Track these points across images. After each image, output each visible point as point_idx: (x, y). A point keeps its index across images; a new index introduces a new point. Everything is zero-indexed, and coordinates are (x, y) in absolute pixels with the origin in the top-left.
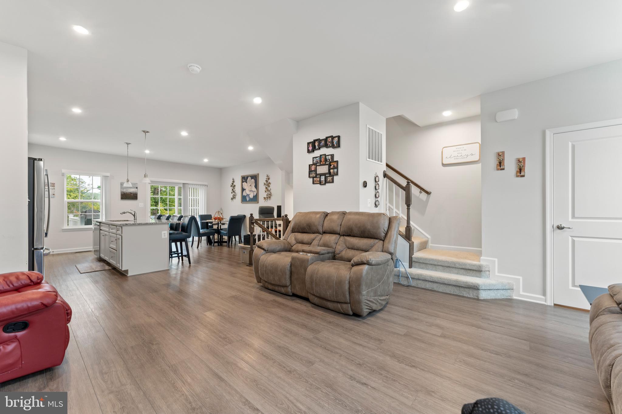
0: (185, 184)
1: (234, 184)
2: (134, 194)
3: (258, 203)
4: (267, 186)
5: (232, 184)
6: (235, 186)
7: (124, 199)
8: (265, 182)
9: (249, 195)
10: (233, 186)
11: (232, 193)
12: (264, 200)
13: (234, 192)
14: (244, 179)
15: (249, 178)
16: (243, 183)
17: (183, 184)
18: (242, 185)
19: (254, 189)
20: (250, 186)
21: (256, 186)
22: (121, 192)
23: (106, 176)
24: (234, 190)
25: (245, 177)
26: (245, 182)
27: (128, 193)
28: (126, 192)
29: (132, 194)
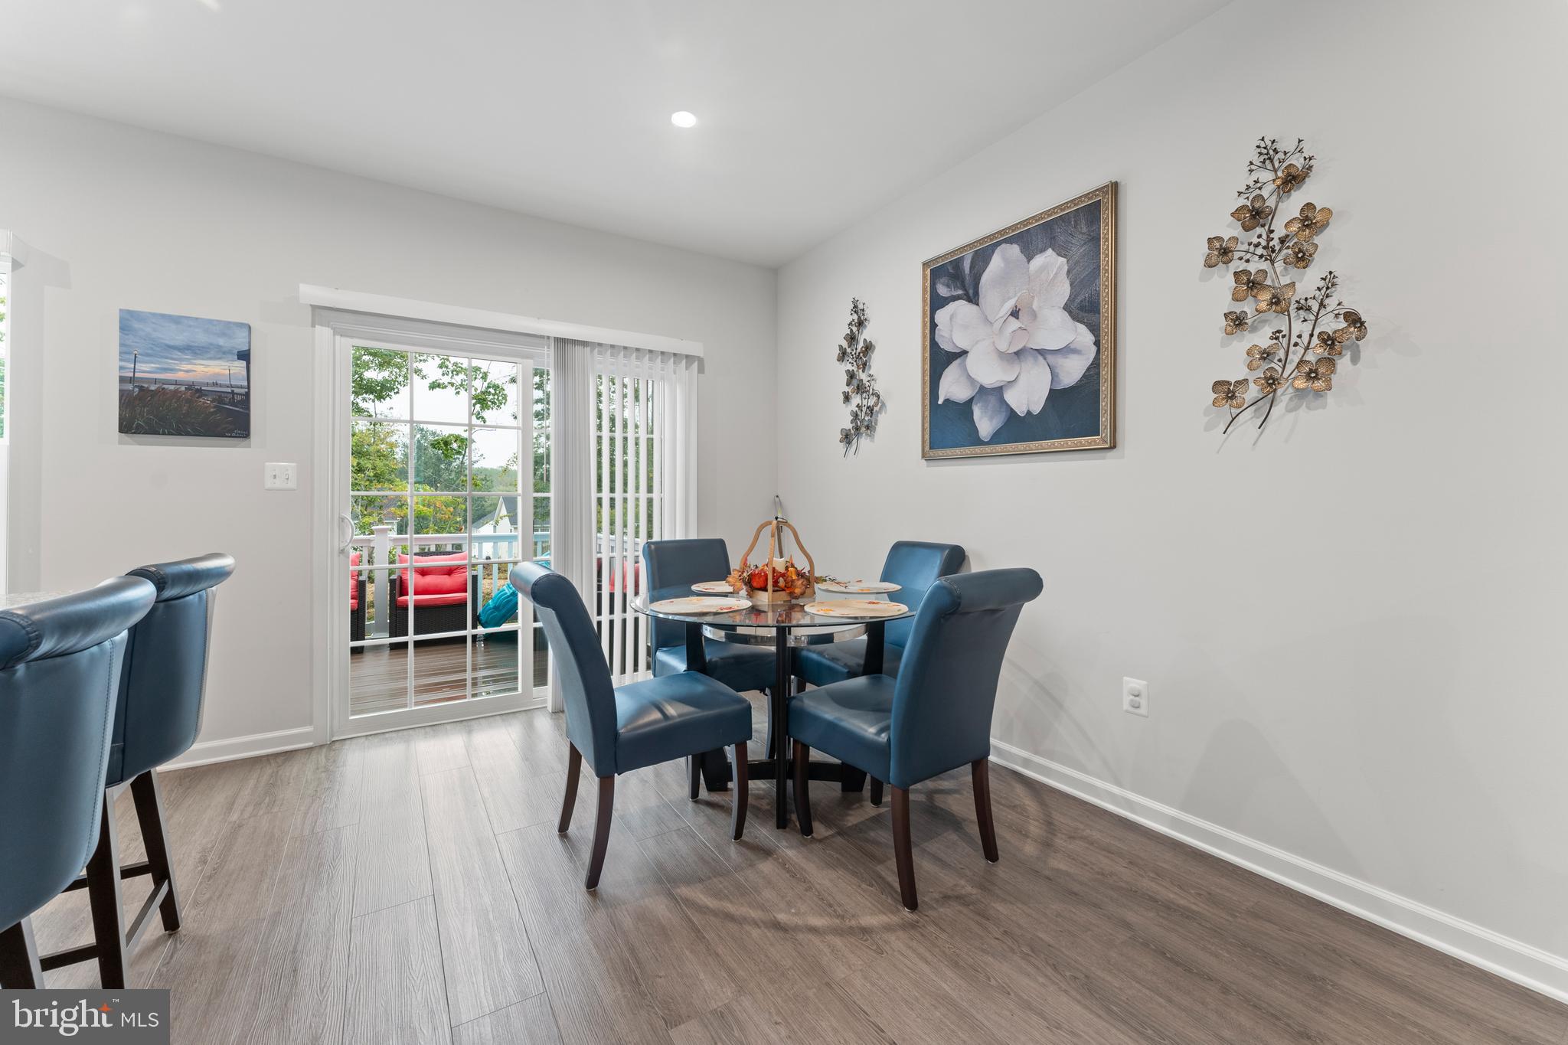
0: (569, 347)
1: (866, 335)
2: (219, 398)
3: (1113, 447)
4: (1255, 269)
5: (845, 344)
6: (868, 348)
7: (145, 431)
8: (1229, 229)
9: (999, 391)
10: (856, 351)
11: (847, 398)
12: (1226, 411)
13: (860, 389)
14: (954, 277)
15: (1005, 258)
16: (941, 316)
17: (562, 343)
18: (934, 326)
19: (1056, 329)
20: (1015, 314)
21: (1088, 303)
22: (122, 380)
24: (863, 376)
25: (957, 264)
26: (958, 298)
27: (172, 387)
28: (156, 381)
29: (207, 400)
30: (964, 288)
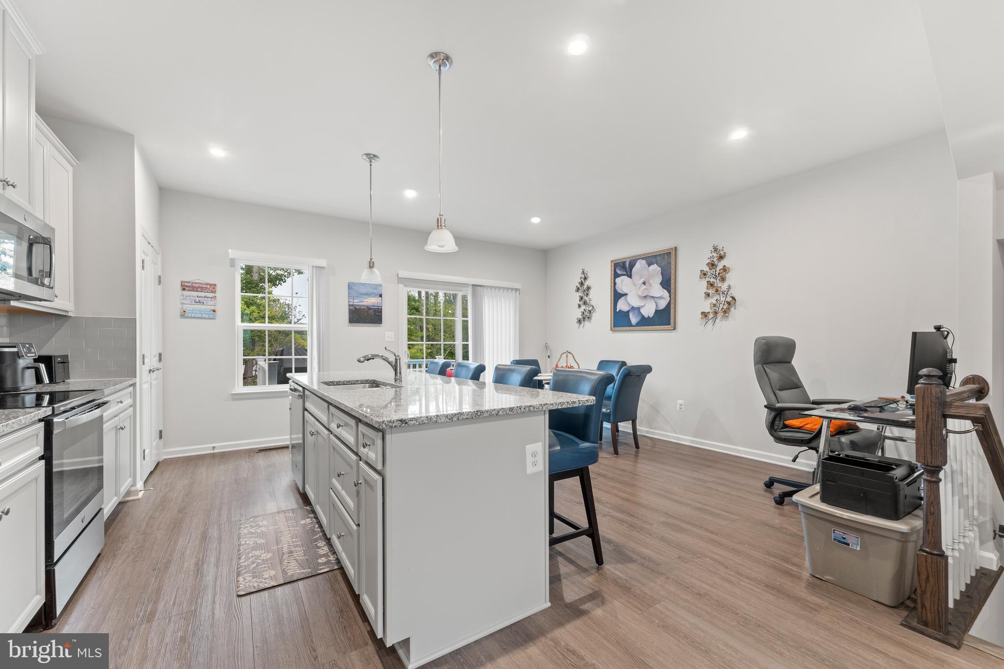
0: (477, 288)
1: (587, 283)
2: (375, 311)
3: (675, 329)
4: (712, 280)
5: (579, 286)
6: (589, 288)
7: (355, 322)
8: (706, 269)
9: (639, 309)
10: (584, 289)
11: (579, 306)
12: (705, 320)
13: (585, 303)
14: (623, 268)
15: (640, 265)
16: (618, 280)
17: (474, 286)
18: (615, 284)
19: (657, 290)
20: (644, 283)
21: (667, 283)
22: (349, 305)
23: (319, 267)
24: (585, 298)
25: (624, 263)
26: (624, 275)
27: (363, 307)
28: (359, 305)
29: (371, 311)
30: (626, 271)
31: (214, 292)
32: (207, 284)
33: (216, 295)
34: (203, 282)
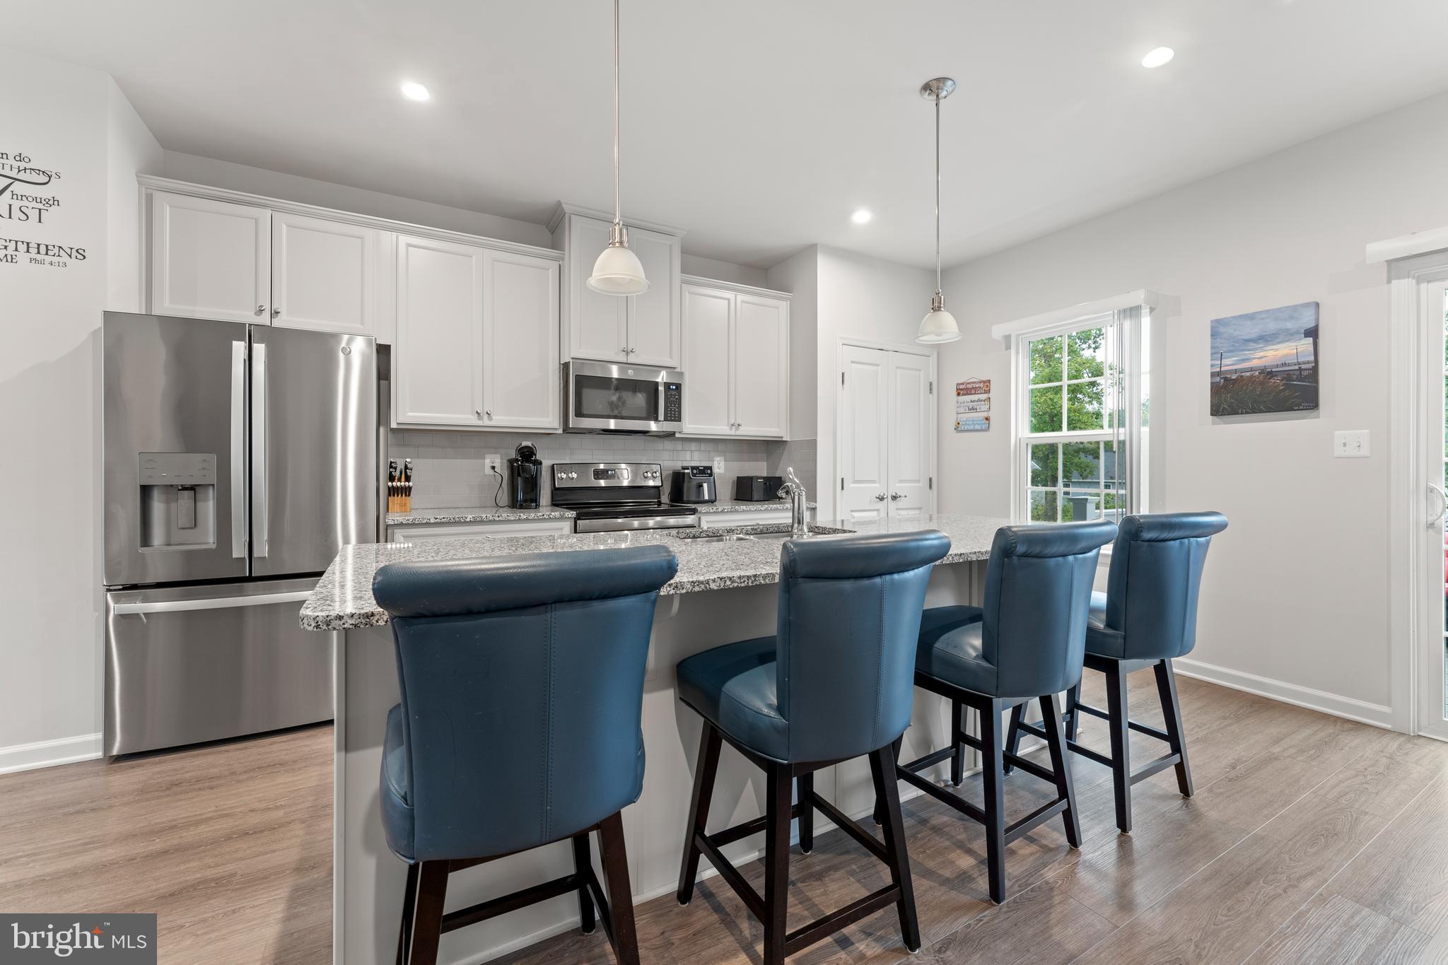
7: (1229, 413)
22: (1213, 375)
27: (1248, 374)
28: (1236, 371)
29: (1277, 380)
31: (989, 391)
32: (980, 382)
33: (990, 395)
34: (976, 380)
